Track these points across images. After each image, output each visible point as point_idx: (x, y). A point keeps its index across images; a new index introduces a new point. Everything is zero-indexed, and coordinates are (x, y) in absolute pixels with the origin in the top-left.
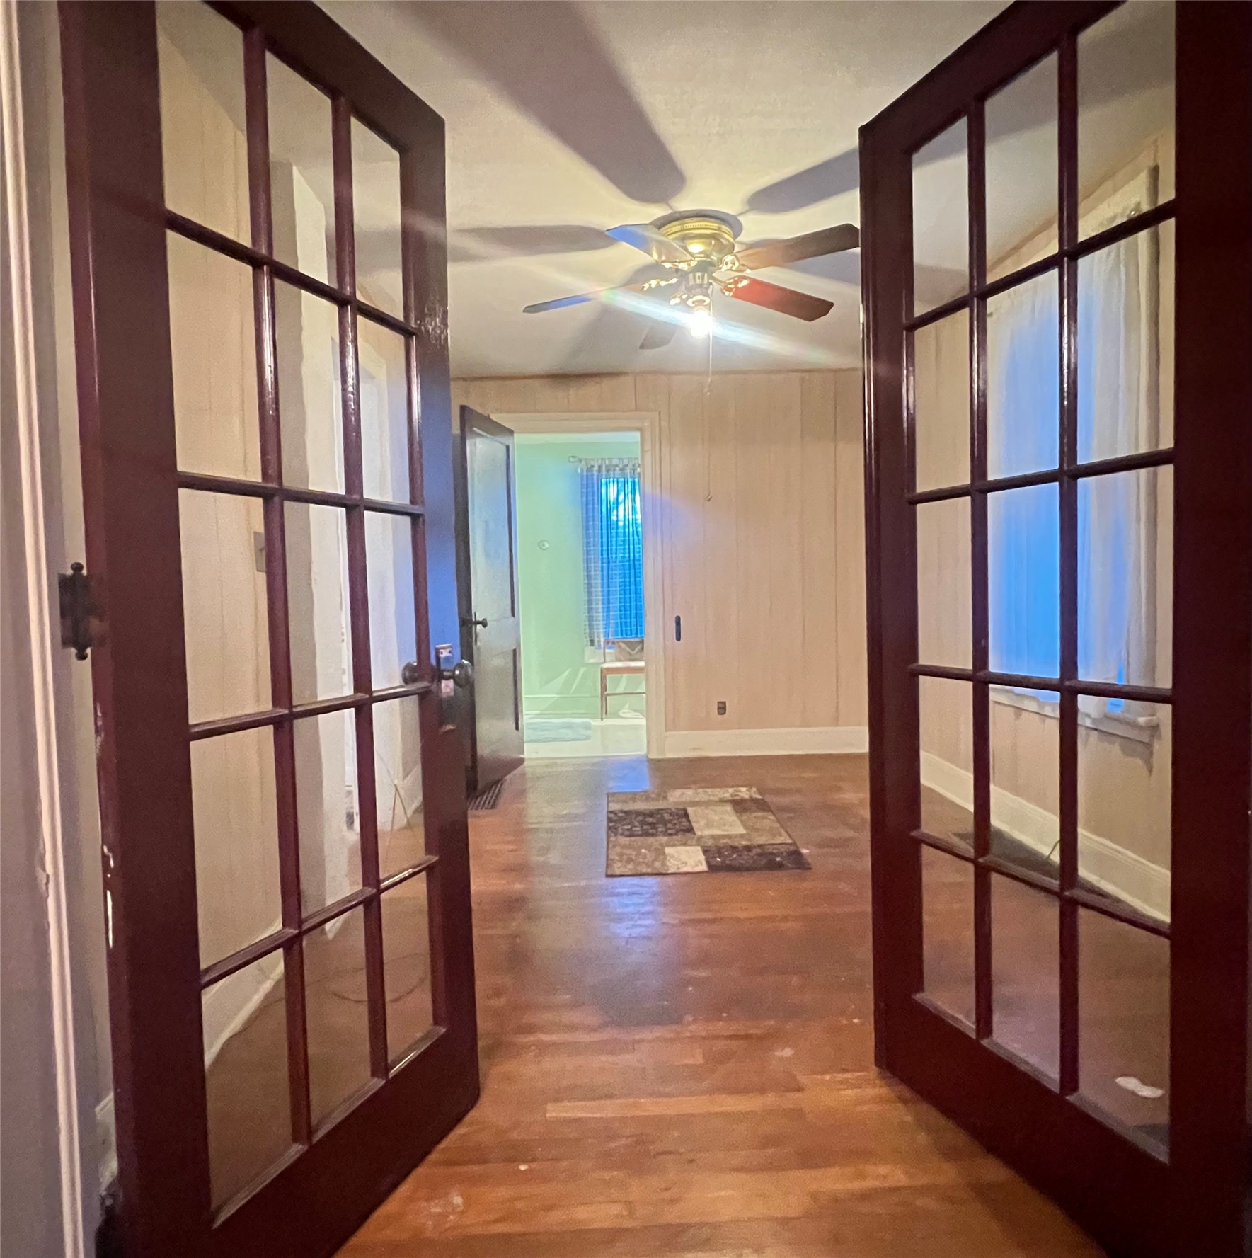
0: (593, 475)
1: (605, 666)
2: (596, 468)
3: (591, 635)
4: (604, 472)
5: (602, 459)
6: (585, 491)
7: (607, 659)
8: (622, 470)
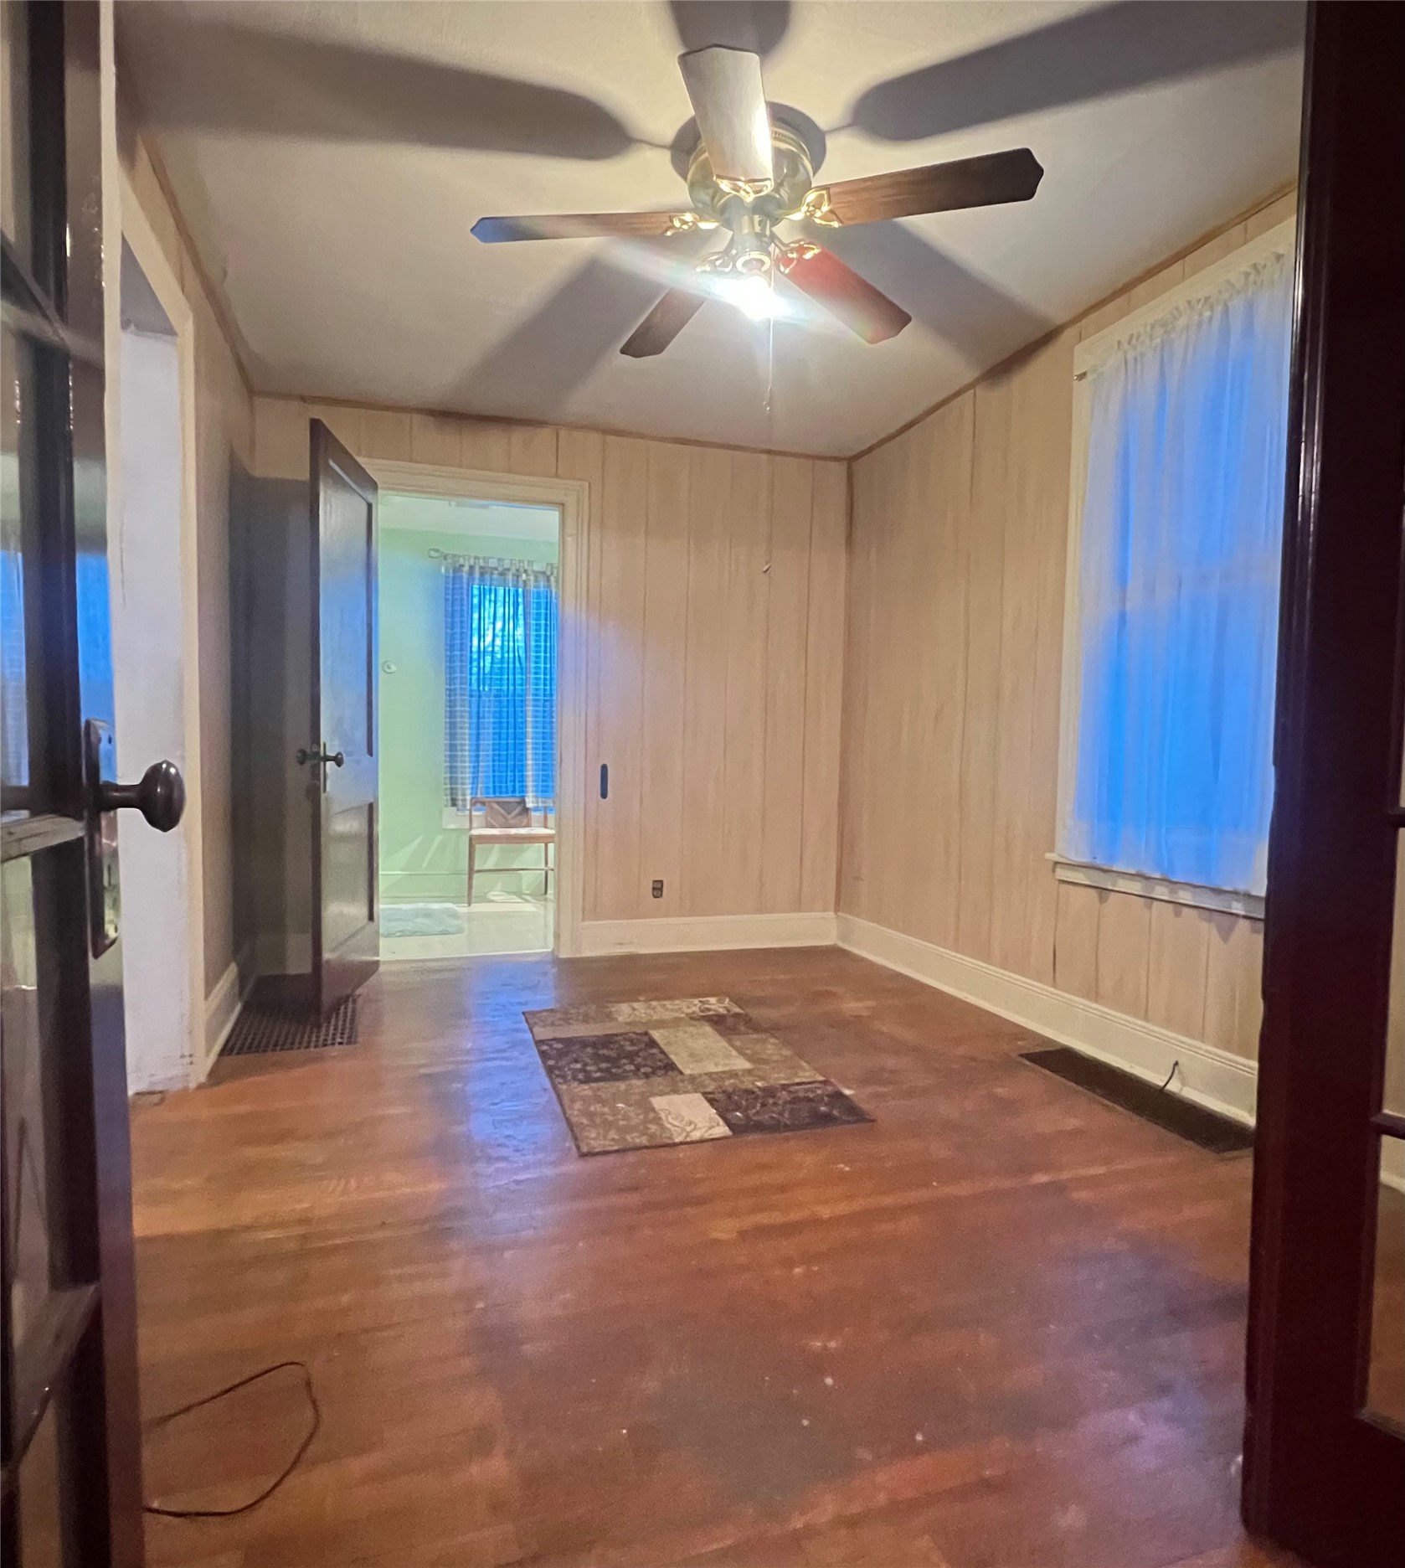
0: (462, 577)
1: (475, 832)
2: (466, 569)
3: (453, 791)
4: (477, 575)
5: (476, 558)
6: (450, 597)
7: (474, 825)
8: (501, 574)
